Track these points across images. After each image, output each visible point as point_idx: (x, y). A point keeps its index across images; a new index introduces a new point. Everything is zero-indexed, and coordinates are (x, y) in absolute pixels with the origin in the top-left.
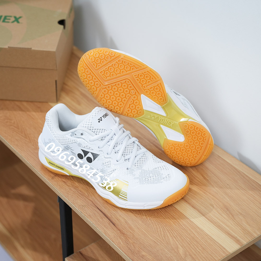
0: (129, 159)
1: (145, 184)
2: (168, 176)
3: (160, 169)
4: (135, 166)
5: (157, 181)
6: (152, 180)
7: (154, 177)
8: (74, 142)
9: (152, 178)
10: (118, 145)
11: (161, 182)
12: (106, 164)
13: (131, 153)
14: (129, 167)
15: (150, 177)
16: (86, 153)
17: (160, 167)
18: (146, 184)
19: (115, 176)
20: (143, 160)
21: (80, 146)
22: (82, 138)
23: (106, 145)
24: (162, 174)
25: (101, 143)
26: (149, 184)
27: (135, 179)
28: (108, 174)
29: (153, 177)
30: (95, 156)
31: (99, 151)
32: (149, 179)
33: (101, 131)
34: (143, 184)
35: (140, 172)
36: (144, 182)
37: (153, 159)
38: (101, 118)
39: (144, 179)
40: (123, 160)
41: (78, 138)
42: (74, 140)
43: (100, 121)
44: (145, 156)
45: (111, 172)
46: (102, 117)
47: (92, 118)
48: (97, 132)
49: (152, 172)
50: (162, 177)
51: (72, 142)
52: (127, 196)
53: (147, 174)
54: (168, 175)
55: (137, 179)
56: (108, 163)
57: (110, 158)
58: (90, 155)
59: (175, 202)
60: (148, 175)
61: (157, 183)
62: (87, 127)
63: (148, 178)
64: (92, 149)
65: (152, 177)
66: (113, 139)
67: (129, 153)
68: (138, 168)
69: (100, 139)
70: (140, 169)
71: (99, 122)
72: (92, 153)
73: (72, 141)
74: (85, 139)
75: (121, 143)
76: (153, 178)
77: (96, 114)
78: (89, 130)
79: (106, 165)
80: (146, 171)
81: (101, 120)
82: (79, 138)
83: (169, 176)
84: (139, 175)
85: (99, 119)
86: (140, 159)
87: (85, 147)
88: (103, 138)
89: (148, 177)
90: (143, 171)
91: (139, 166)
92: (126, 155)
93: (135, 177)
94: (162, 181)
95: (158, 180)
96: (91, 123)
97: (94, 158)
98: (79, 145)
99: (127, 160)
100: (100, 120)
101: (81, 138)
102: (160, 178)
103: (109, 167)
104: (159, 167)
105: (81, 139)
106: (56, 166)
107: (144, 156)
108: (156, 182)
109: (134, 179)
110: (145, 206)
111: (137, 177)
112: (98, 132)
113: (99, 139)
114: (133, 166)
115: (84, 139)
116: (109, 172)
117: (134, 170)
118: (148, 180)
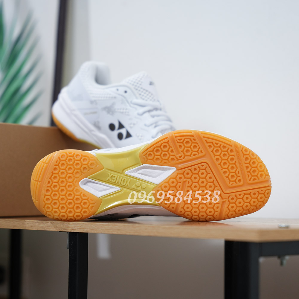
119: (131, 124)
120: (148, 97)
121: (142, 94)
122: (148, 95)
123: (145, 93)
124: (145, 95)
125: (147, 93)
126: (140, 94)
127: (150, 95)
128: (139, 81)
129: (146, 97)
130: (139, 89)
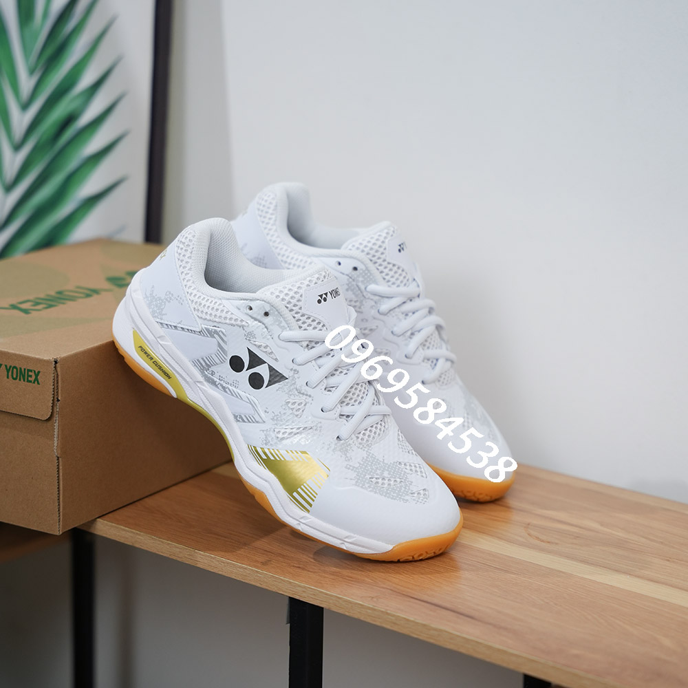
0: (348, 416)
1: (367, 489)
2: (422, 492)
3: (408, 467)
4: (358, 438)
5: (395, 495)
6: (386, 486)
7: (392, 483)
8: (239, 323)
9: (386, 482)
10: (338, 372)
11: (403, 500)
12: (293, 407)
13: (357, 403)
14: (344, 435)
15: (383, 479)
16: (255, 360)
17: (410, 465)
18: (371, 491)
19: (303, 444)
20: (378, 431)
21: (249, 340)
22: (263, 324)
23: (313, 362)
24: (412, 482)
25: (304, 355)
26: (376, 493)
27: (349, 469)
28: (289, 431)
29: (389, 480)
30: (276, 377)
31: (291, 370)
32: (380, 480)
33: (314, 324)
34: (362, 487)
35: (363, 458)
36: (367, 485)
37: (399, 439)
38: (326, 294)
39: (368, 477)
40: (338, 414)
41: (253, 320)
42: (242, 321)
43: (322, 301)
44: (383, 424)
45: (298, 431)
46: (329, 294)
47: (308, 285)
48: (304, 323)
49: (388, 467)
50: (409, 489)
51: (233, 322)
52: (313, 501)
53: (377, 468)
54: (424, 490)
55: (352, 470)
56: (299, 407)
57: (310, 396)
58: (263, 370)
59: (416, 558)
60: (378, 472)
61: (394, 499)
62: (286, 302)
63: (376, 478)
64: (276, 360)
65: (387, 479)
66: (332, 355)
67: (354, 404)
68: (361, 446)
69: (305, 344)
70: (364, 450)
71: (319, 302)
72: (271, 369)
73: (236, 320)
74: (268, 327)
75: (345, 371)
76: (389, 484)
77: (320, 282)
78: (287, 311)
79: (292, 409)
80: (378, 460)
81: (325, 300)
82: (256, 319)
83: (427, 493)
84: (360, 464)
85: (321, 296)
86: (372, 427)
87: (260, 346)
88: (313, 344)
89: (378, 477)
90: (372, 457)
91: (364, 441)
92: (345, 404)
93: (350, 466)
94: (407, 498)
95: (399, 491)
96: (301, 296)
97: (269, 381)
98: (250, 336)
99: (345, 417)
100: (322, 299)
101: (260, 322)
102: (405, 491)
103: (297, 416)
104: (408, 464)
105: (260, 324)
106: (156, 363)
107: (381, 424)
108: (393, 496)
109: (346, 467)
110: (346, 540)
111: (354, 467)
112: (308, 324)
113: (303, 343)
114: (353, 436)
115: (266, 327)
116: (292, 429)
117: (351, 448)
118: (377, 483)
119: (365, 329)
120: (397, 275)
121: (386, 271)
122: (396, 272)
123: (391, 270)
124: (391, 273)
125: (395, 269)
126: (382, 272)
127: (400, 271)
128: (380, 247)
129: (392, 277)
130: (380, 261)
